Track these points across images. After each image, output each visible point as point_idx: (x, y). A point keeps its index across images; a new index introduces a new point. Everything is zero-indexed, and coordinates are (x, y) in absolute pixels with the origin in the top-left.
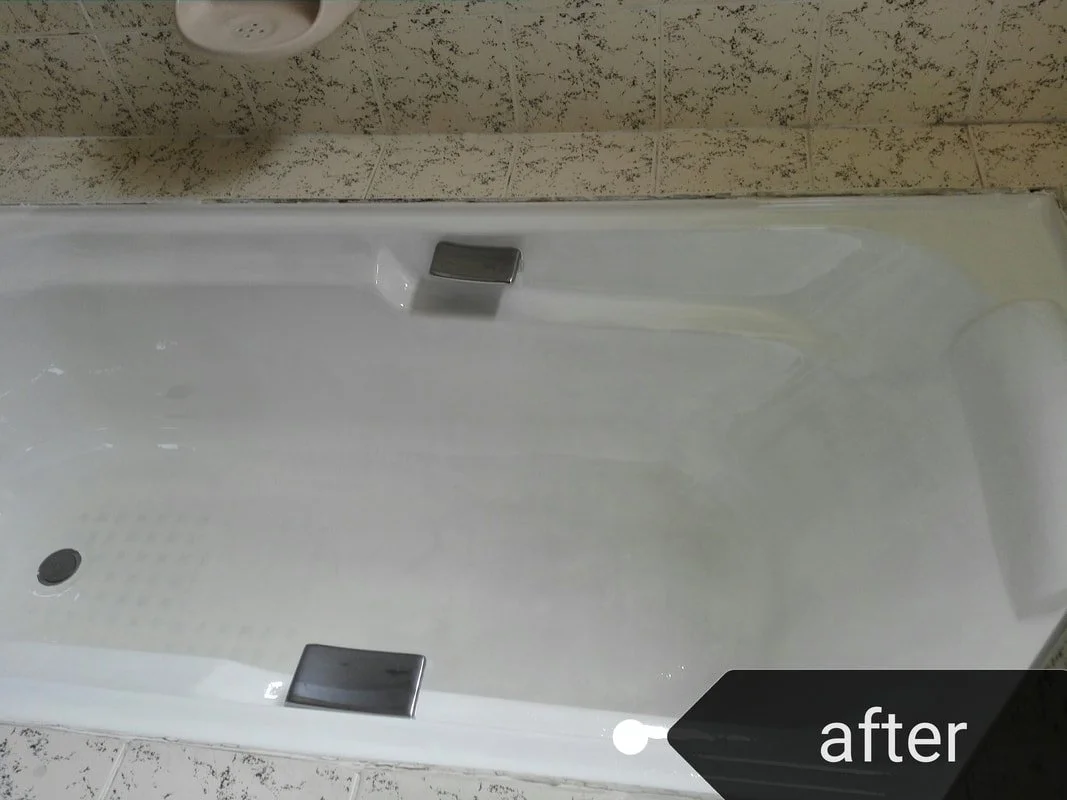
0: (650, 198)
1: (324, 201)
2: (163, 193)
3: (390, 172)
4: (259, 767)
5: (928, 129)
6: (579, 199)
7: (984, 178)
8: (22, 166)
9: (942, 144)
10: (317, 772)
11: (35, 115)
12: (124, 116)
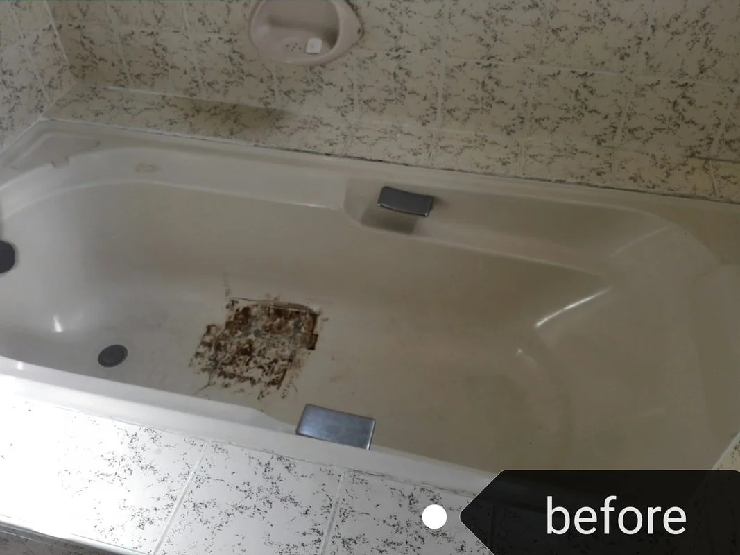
0: (516, 177)
1: (317, 153)
2: (216, 135)
3: (357, 141)
4: (287, 464)
5: (685, 159)
6: (472, 172)
7: (717, 192)
8: (126, 106)
9: (694, 169)
10: (321, 470)
11: (138, 76)
12: (194, 84)
